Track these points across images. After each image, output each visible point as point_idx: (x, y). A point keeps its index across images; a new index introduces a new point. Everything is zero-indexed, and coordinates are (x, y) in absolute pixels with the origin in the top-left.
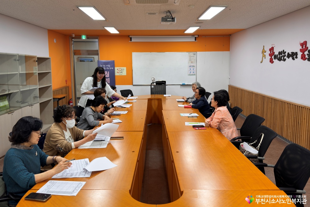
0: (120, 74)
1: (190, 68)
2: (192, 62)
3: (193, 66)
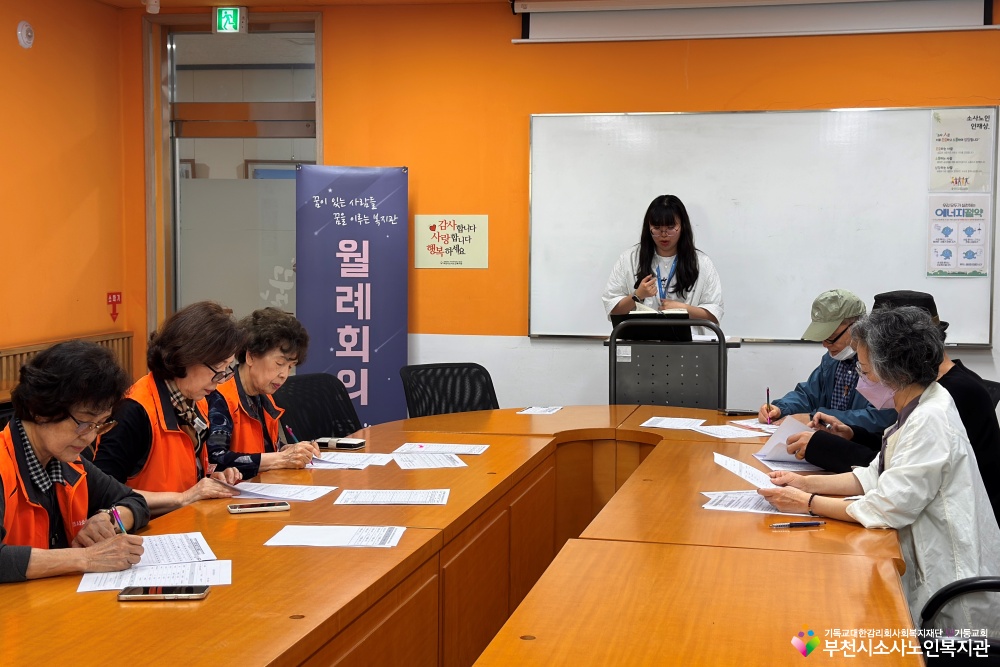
0: (447, 257)
1: (943, 225)
2: (956, 182)
3: (970, 213)
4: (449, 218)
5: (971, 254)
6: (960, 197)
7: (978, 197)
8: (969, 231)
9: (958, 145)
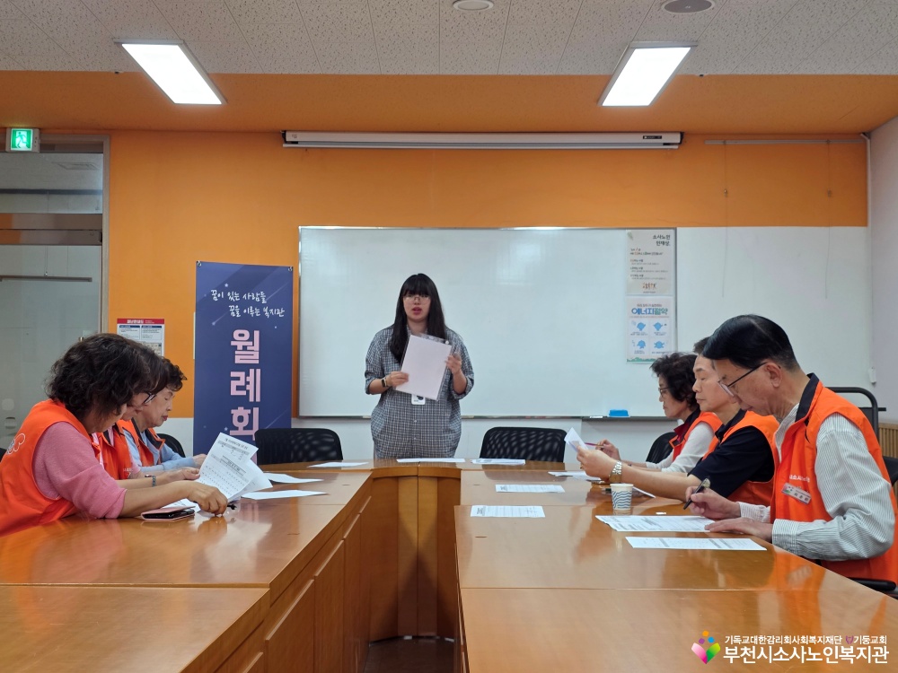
1: (638, 321)
2: (647, 286)
3: (657, 311)
5: (659, 345)
6: (650, 300)
7: (664, 299)
8: (658, 326)
9: (647, 259)
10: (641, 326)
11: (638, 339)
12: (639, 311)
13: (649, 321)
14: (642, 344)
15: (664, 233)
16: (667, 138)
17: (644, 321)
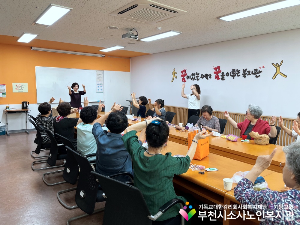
2: (99, 80)
3: (101, 84)
4: (20, 83)
5: (101, 90)
6: (100, 82)
7: (102, 82)
8: (101, 87)
9: (99, 75)
10: (99, 87)
11: (98, 89)
12: (98, 84)
13: (100, 86)
14: (99, 90)
15: (102, 71)
16: (103, 55)
17: (99, 86)
